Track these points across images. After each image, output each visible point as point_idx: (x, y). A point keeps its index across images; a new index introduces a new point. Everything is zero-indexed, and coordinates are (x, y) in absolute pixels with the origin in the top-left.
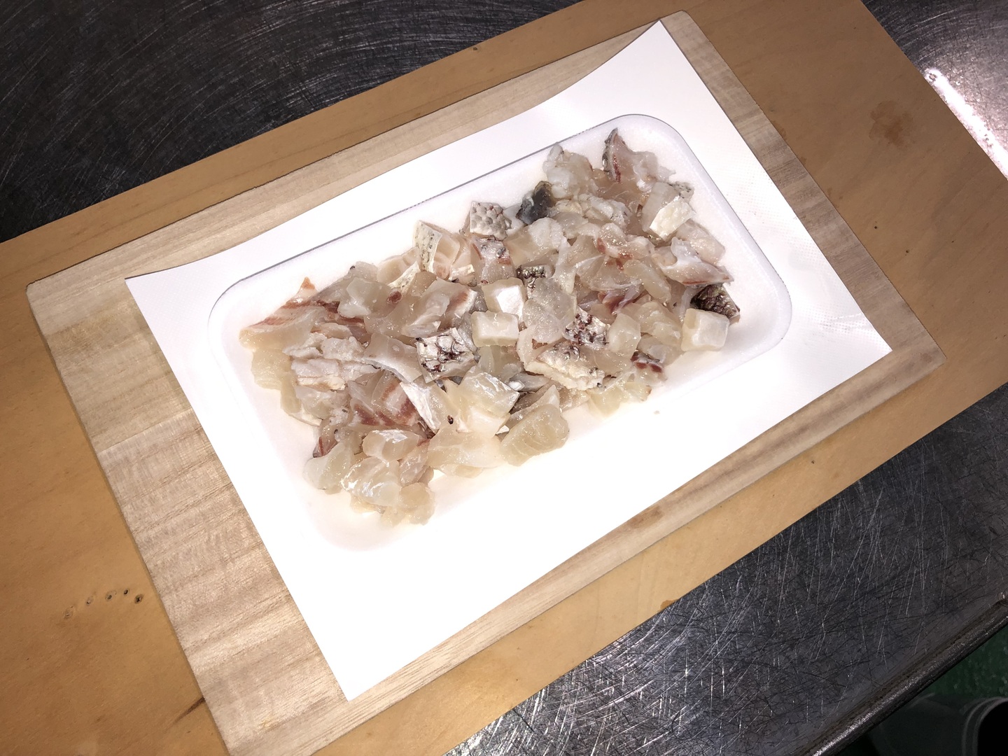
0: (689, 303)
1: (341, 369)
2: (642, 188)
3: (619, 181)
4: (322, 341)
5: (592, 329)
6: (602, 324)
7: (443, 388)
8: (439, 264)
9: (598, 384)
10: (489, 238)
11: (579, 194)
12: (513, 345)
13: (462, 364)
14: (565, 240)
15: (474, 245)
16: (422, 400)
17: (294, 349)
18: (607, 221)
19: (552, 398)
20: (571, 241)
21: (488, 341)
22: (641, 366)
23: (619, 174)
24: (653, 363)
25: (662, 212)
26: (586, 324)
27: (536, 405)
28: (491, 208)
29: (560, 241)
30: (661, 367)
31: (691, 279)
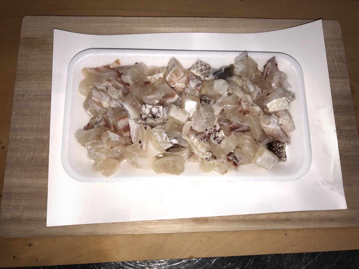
0: (266, 144)
1: (110, 101)
2: (273, 87)
3: (265, 79)
4: (109, 86)
5: (217, 134)
6: (223, 135)
7: (146, 128)
8: (171, 78)
9: (207, 158)
10: (197, 77)
11: (245, 77)
12: (182, 124)
13: (156, 122)
14: (227, 93)
15: (189, 77)
16: (134, 128)
17: (97, 84)
18: (250, 93)
19: (185, 154)
20: (229, 94)
21: (172, 118)
22: (229, 160)
23: (266, 76)
24: (235, 161)
25: (275, 101)
26: (217, 131)
27: (177, 153)
28: (205, 66)
29: (224, 92)
30: (238, 164)
31: (272, 135)
